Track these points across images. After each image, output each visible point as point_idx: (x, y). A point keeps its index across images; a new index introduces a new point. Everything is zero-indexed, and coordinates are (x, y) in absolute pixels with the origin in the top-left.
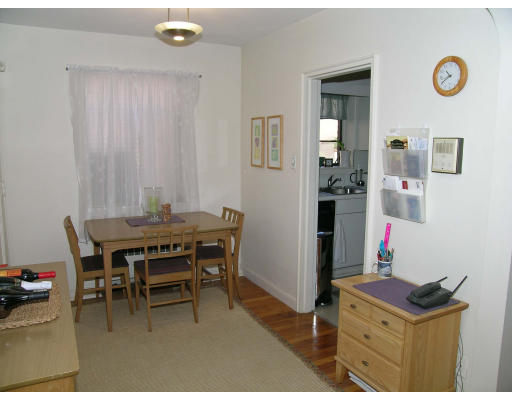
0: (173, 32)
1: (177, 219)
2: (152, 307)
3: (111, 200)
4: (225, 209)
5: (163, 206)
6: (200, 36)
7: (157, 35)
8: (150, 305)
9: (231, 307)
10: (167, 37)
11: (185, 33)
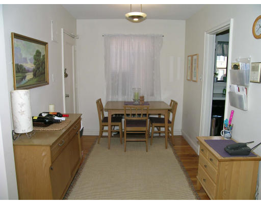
0: (133, 17)
1: (147, 103)
2: (127, 141)
3: (120, 93)
4: (172, 101)
5: (140, 97)
6: (146, 18)
7: (126, 18)
8: (125, 140)
9: (166, 148)
10: (131, 19)
11: (138, 17)
